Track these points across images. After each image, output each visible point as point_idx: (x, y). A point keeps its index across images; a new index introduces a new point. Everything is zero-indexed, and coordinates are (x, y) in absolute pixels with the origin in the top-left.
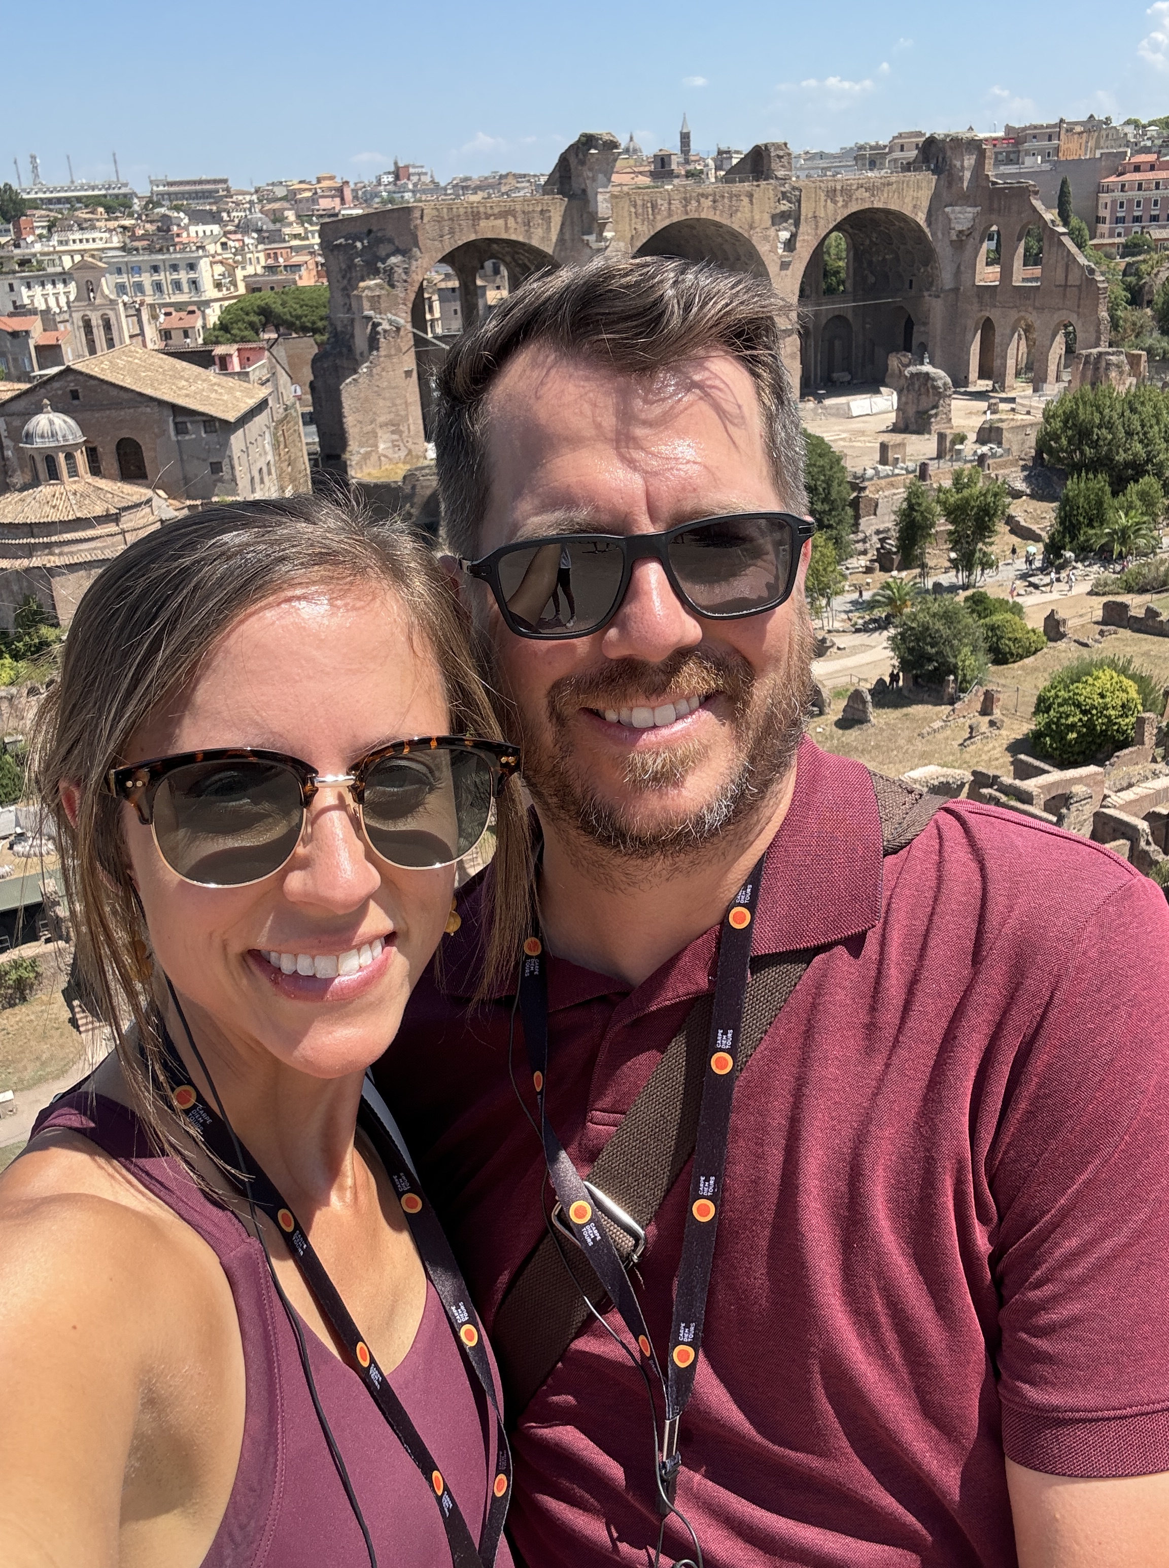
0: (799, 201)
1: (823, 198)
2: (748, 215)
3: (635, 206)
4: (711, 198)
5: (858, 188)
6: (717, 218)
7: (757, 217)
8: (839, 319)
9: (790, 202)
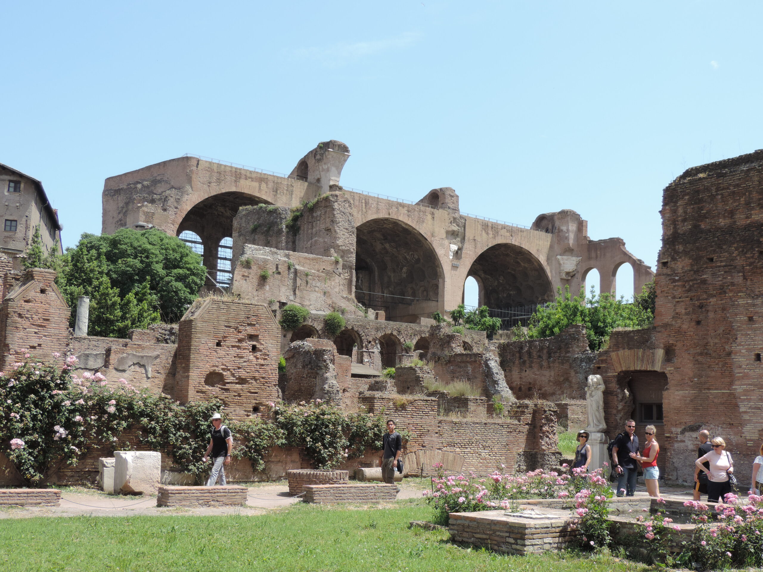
0: (465, 227)
2: (430, 227)
9: (458, 225)
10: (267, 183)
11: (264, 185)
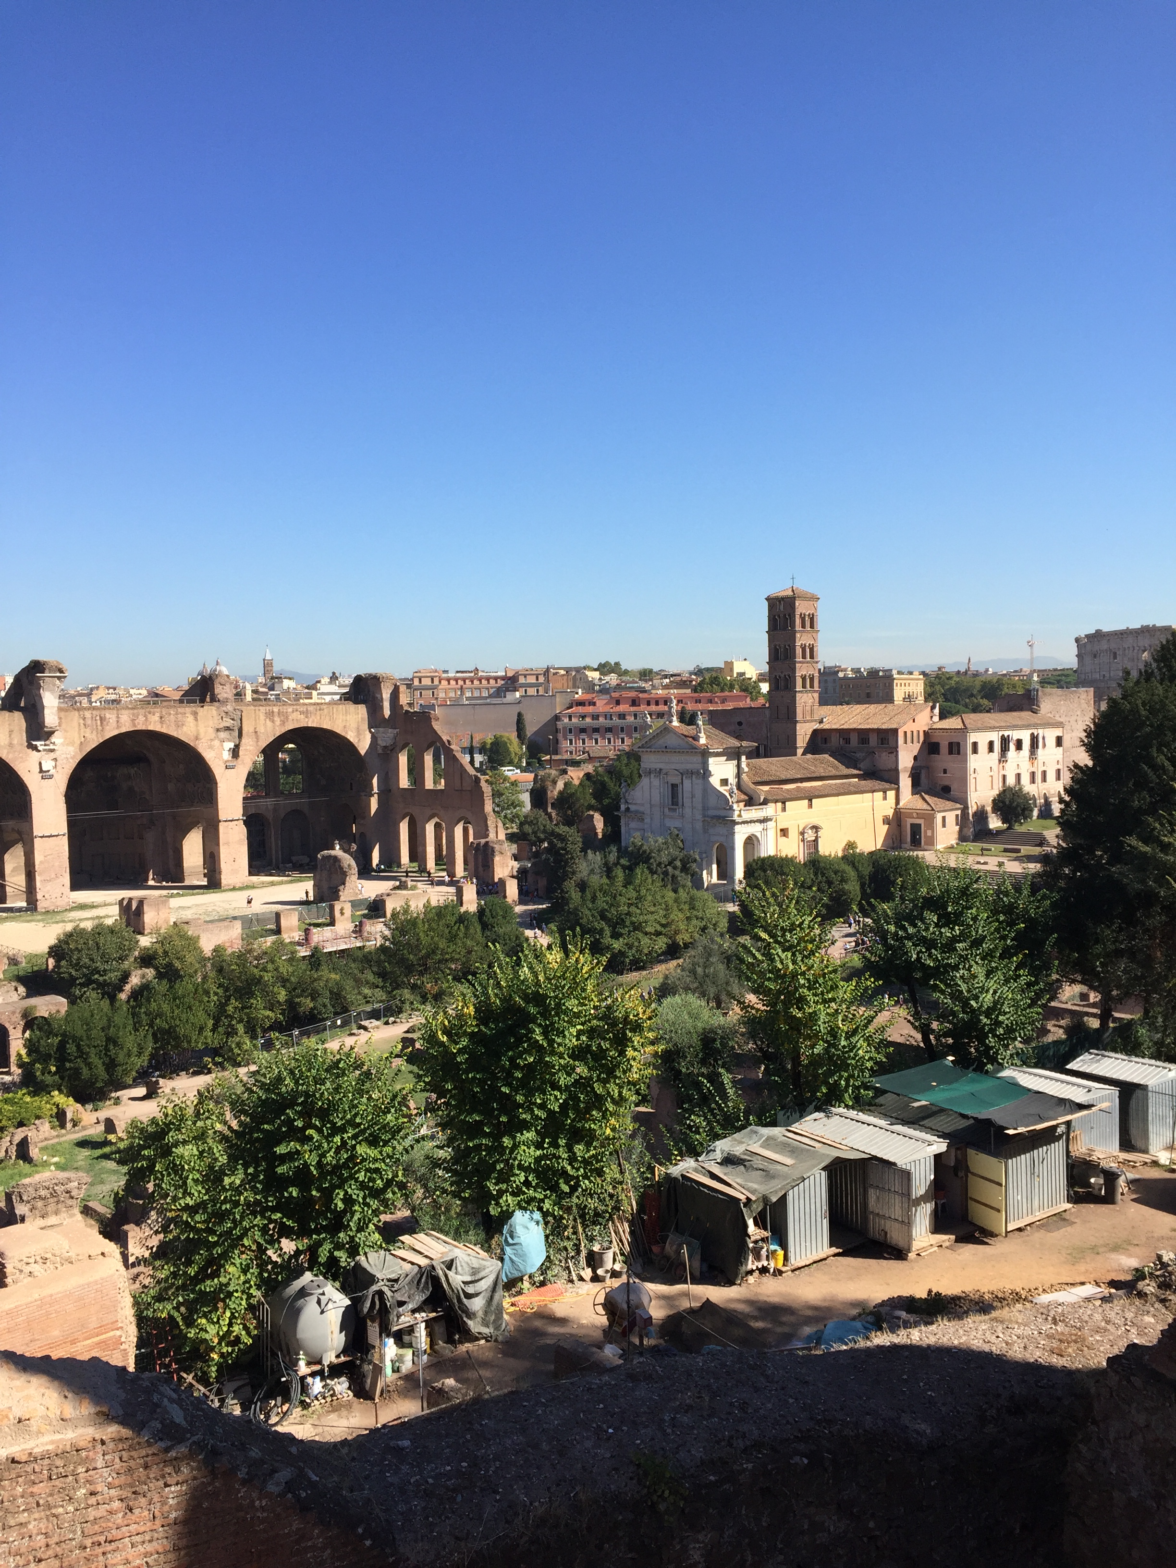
0: (241, 720)
1: (262, 717)
2: (193, 729)
3: (84, 719)
4: (158, 715)
5: (293, 712)
6: (164, 730)
7: (202, 731)
8: (296, 813)
9: (233, 719)
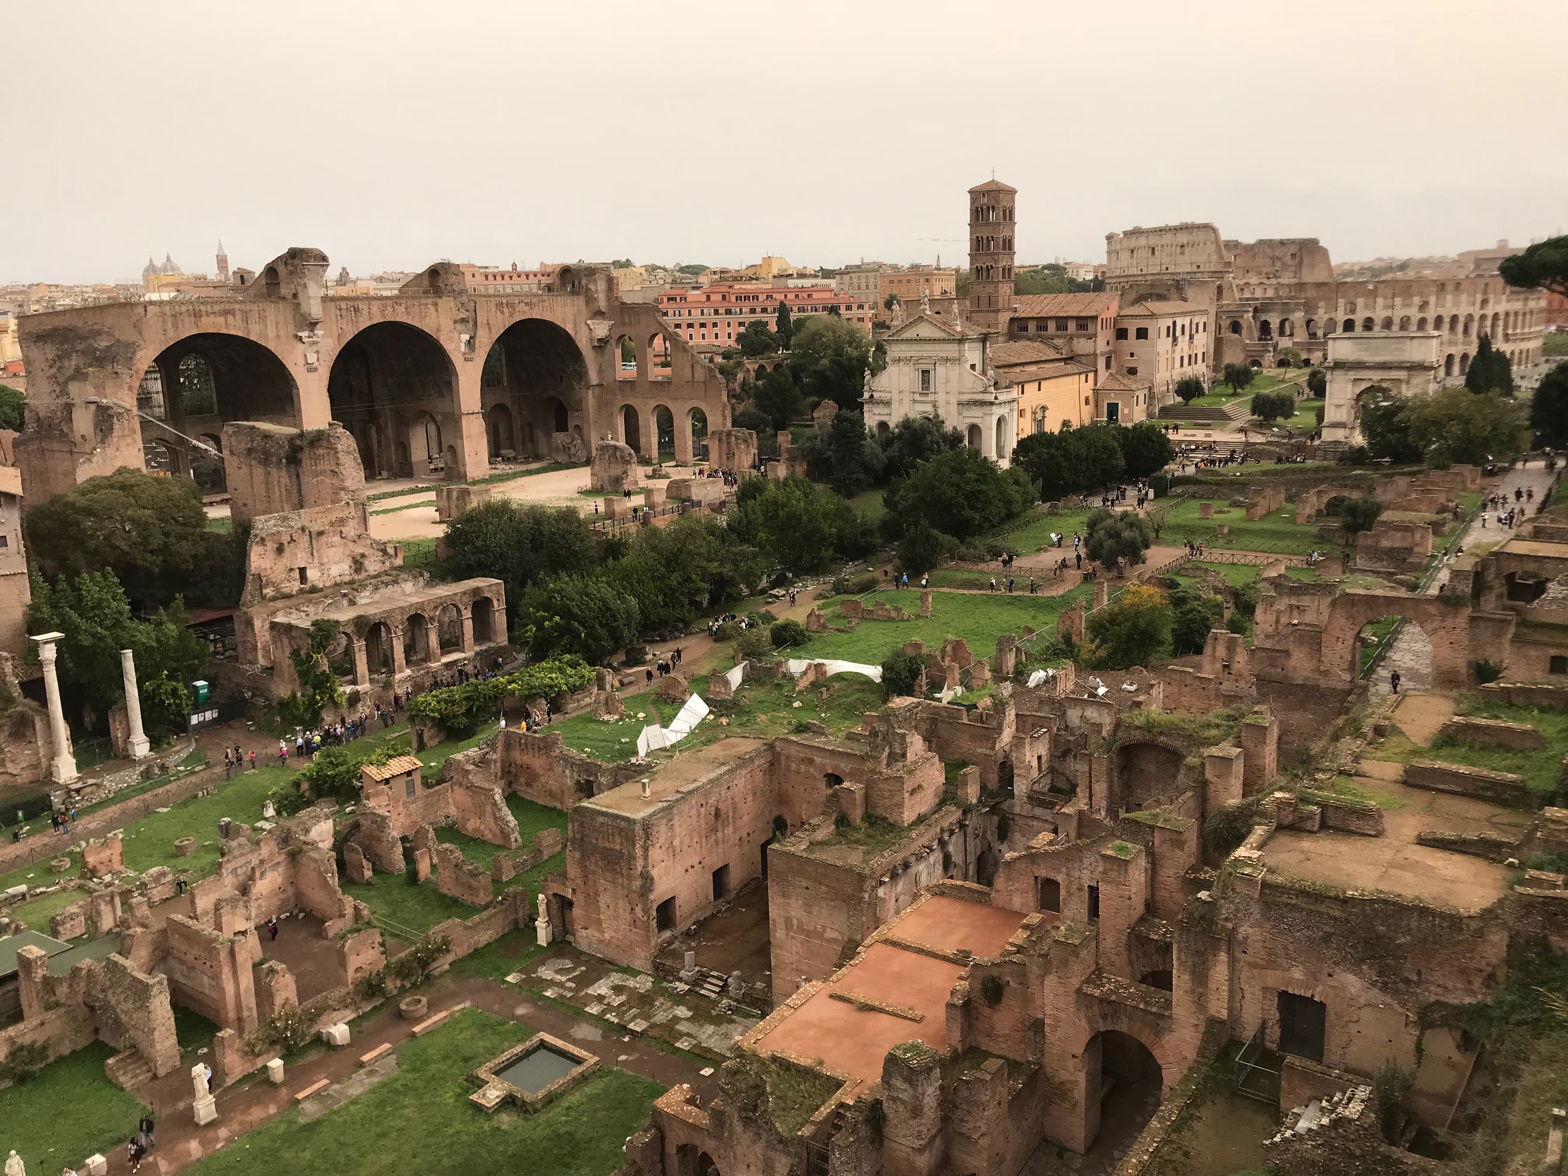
0: (475, 311)
1: (493, 309)
2: (435, 320)
6: (410, 322)
7: (442, 323)
8: (500, 407)
9: (468, 311)
10: (234, 315)
11: (230, 318)
